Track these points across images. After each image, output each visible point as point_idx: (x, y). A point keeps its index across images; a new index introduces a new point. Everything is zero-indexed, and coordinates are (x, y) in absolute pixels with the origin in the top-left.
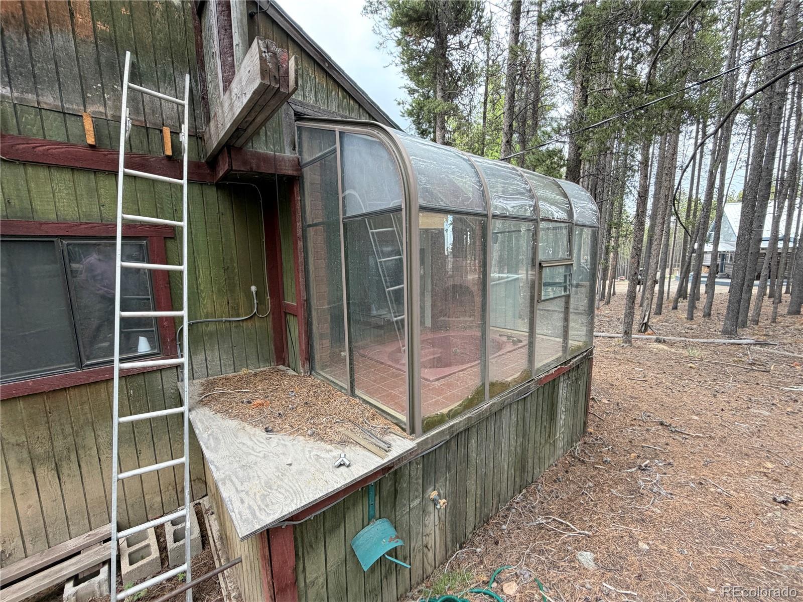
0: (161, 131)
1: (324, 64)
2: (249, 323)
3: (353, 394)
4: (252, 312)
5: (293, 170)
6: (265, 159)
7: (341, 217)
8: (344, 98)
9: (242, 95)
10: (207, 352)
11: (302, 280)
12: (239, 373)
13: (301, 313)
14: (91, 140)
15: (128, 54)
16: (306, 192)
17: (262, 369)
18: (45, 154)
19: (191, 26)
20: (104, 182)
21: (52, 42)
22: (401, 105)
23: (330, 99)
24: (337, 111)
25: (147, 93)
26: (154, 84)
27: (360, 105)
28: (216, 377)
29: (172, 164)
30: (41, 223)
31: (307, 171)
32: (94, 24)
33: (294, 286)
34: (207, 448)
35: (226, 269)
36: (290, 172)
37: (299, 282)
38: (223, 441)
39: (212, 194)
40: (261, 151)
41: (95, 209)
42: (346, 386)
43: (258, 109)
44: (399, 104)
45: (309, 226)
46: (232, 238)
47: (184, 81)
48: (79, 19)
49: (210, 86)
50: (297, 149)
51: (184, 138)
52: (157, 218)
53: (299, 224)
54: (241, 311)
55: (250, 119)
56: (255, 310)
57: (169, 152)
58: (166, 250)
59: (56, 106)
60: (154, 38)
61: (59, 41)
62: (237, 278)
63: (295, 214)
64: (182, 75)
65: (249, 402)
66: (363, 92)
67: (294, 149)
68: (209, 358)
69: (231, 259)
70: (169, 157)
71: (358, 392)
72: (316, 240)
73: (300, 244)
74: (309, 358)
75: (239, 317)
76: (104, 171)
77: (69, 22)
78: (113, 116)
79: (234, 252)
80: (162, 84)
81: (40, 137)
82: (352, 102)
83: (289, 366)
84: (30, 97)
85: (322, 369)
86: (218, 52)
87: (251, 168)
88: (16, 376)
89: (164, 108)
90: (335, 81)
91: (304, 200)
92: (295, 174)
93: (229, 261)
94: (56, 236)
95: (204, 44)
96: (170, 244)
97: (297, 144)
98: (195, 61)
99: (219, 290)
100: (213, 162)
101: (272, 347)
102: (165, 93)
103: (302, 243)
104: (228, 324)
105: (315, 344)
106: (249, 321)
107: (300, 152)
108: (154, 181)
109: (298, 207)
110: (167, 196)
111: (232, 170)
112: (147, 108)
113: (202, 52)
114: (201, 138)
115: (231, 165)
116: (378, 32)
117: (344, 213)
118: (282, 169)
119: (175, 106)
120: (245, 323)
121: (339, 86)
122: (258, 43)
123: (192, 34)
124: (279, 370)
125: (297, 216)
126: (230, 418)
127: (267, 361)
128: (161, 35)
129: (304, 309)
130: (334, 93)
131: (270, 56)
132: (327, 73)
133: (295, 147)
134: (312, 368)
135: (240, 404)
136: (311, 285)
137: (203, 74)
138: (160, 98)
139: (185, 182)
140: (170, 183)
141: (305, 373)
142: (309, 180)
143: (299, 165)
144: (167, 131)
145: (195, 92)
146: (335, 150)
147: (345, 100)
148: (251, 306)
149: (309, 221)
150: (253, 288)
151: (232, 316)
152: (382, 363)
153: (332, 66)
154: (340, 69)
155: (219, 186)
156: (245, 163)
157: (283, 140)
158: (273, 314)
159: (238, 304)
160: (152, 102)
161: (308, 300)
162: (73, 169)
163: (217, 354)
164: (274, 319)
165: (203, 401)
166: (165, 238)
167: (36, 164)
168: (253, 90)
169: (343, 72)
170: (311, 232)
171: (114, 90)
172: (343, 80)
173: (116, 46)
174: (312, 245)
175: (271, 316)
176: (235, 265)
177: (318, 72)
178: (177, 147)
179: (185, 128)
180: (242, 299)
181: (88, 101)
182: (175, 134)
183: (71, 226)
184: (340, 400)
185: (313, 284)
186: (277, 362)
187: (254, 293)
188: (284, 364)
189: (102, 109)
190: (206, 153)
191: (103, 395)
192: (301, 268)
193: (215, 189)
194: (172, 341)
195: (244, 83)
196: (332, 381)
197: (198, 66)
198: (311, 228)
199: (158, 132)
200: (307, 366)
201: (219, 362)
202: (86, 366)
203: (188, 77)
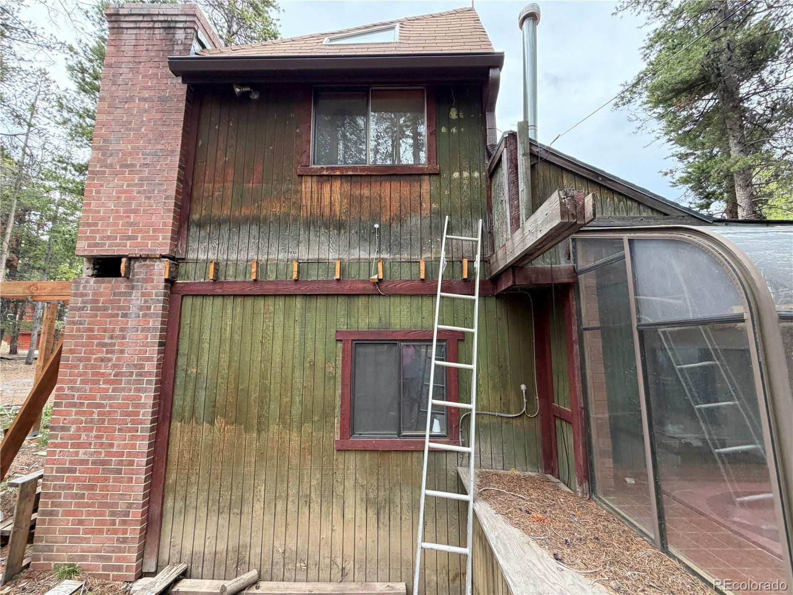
0: (461, 262)
1: (598, 179)
2: (519, 421)
3: (664, 548)
4: (521, 410)
5: (568, 278)
6: (542, 272)
7: (635, 324)
8: (620, 201)
9: (537, 231)
10: (481, 443)
11: (579, 386)
12: (509, 472)
13: (578, 421)
14: (422, 276)
15: (447, 217)
16: (581, 296)
17: (530, 473)
18: (400, 288)
19: (484, 186)
20: (427, 302)
21: (410, 223)
22: (669, 175)
23: (604, 206)
24: (613, 215)
25: (454, 239)
26: (459, 232)
27: (639, 203)
28: (487, 470)
29: (467, 285)
30: (393, 332)
31: (581, 277)
32: (431, 204)
33: (567, 390)
34: (499, 553)
35: (500, 367)
36: (566, 280)
37: (575, 388)
38: (511, 551)
39: (492, 303)
40: (538, 266)
41: (419, 321)
42: (653, 534)
43: (550, 239)
44: (666, 174)
45: (586, 329)
46: (507, 340)
47: (477, 224)
48: (424, 205)
49: (496, 223)
50: (572, 258)
51: (477, 265)
52: (454, 326)
53: (575, 328)
54: (512, 408)
55: (539, 247)
56: (525, 409)
57: (465, 276)
58: (458, 350)
59: (408, 259)
60: (462, 203)
61: (414, 220)
62: (509, 376)
63: (570, 319)
64: (477, 220)
65: (527, 512)
66: (643, 190)
67: (569, 258)
68: (482, 450)
69: (505, 359)
70: (465, 279)
71: (672, 549)
72: (593, 344)
73: (576, 347)
74: (588, 475)
75: (509, 414)
76: (426, 295)
77: (419, 209)
78: (435, 258)
79: (507, 351)
80: (464, 230)
81: (399, 279)
82: (629, 203)
83: (559, 478)
84: (398, 256)
85: (605, 495)
86: (507, 200)
87: (531, 282)
88: (368, 434)
89: (464, 245)
90: (608, 189)
91: (580, 304)
92: (571, 280)
93: (503, 360)
94: (398, 340)
95: (493, 196)
96: (461, 345)
97: (571, 253)
98: (486, 208)
99: (494, 387)
100: (495, 280)
101: (540, 451)
102: (465, 236)
103: (578, 347)
104: (499, 419)
105: (595, 461)
106: (518, 419)
107: (575, 261)
108: (454, 298)
109: (574, 311)
110: (462, 308)
111: (515, 285)
112: (454, 247)
113: (491, 201)
114: (486, 262)
115: (514, 282)
116: (634, 118)
117: (639, 320)
118: (558, 278)
119: (471, 242)
120: (514, 421)
121: (614, 192)
122: (559, 194)
123: (485, 191)
124: (548, 481)
125: (573, 320)
126: (512, 524)
127: (535, 466)
128: (466, 199)
129: (581, 418)
130: (609, 200)
131: (569, 200)
132: (600, 186)
133: (569, 257)
134: (592, 490)
135: (519, 512)
136: (589, 391)
137: (491, 216)
138: (462, 240)
139: (476, 297)
140: (464, 299)
141: (583, 492)
142: (583, 285)
143: (575, 273)
144: (465, 261)
145: (484, 230)
146: (624, 257)
147: (622, 203)
148: (520, 404)
149: (585, 324)
150: (523, 387)
151: (504, 412)
152: (701, 514)
153: (606, 178)
154: (615, 177)
155: (499, 296)
156: (526, 278)
157: (558, 252)
158: (541, 415)
159: (509, 400)
160: (457, 244)
161: (586, 408)
162: (411, 296)
163: (489, 447)
164: (542, 420)
165: (483, 495)
166: (458, 340)
167: (395, 295)
168: (551, 228)
169: (619, 179)
170: (587, 335)
171: (437, 242)
172: (619, 186)
173: (440, 214)
174: (589, 348)
175: (539, 417)
176: (508, 363)
177: (591, 188)
178: (471, 272)
179: (478, 258)
180: (512, 396)
181: (423, 252)
182: (471, 262)
183: (406, 333)
184: (646, 552)
185: (590, 391)
186: (546, 470)
187: (524, 391)
188: (552, 474)
189: (429, 256)
190: (491, 273)
191: (409, 463)
192: (577, 372)
193: (495, 299)
194: (456, 427)
195: (539, 223)
196: (624, 517)
197: (487, 211)
198: (587, 332)
199: (459, 263)
200: (586, 486)
201: (490, 456)
202: (403, 436)
203: (481, 221)
